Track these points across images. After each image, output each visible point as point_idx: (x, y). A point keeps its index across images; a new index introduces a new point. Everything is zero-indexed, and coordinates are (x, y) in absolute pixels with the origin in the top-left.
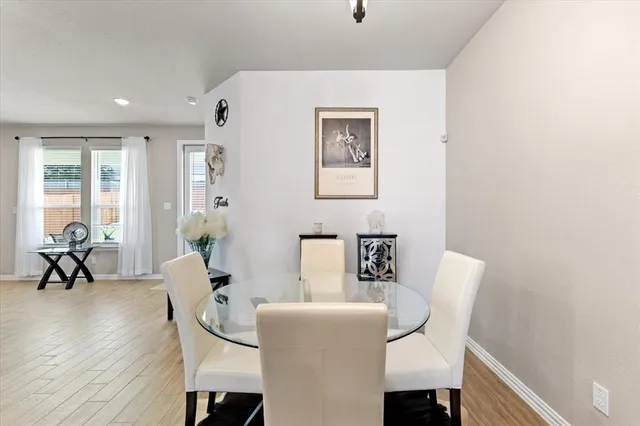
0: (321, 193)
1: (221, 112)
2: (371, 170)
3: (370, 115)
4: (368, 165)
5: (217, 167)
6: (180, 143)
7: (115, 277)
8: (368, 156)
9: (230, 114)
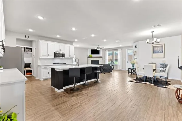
0: (153, 57)
1: (136, 46)
2: (163, 54)
3: (163, 45)
4: (163, 53)
5: (135, 54)
6: (127, 49)
7: (117, 69)
8: (162, 51)
9: (137, 47)
